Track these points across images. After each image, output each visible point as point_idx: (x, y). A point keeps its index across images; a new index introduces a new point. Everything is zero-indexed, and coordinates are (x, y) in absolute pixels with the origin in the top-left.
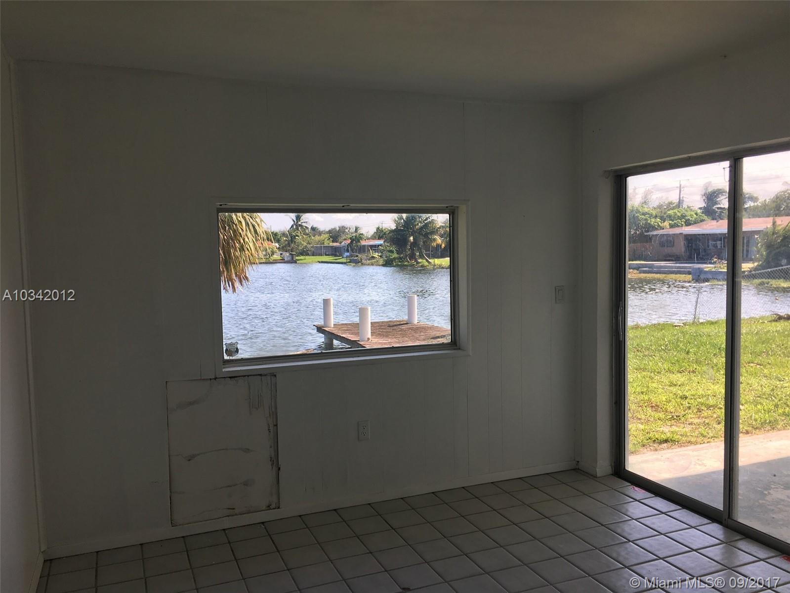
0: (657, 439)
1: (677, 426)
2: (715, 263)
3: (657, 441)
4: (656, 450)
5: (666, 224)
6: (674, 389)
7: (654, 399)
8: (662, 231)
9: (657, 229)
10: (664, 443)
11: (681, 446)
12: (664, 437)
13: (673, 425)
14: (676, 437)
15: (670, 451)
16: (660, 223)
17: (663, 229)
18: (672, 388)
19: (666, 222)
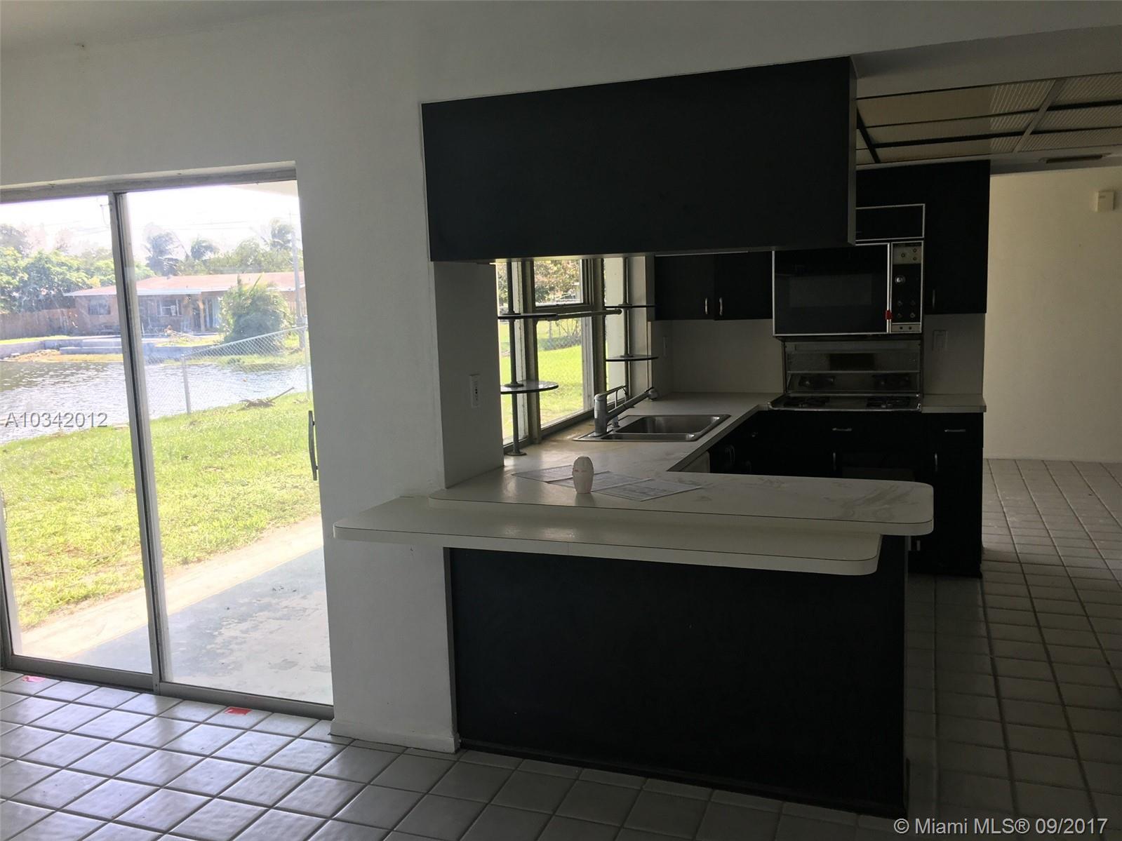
0: (73, 598)
1: (105, 572)
2: (169, 336)
3: (72, 600)
4: (72, 613)
5: (96, 280)
6: (102, 520)
7: (73, 539)
8: (90, 290)
9: (81, 288)
10: (83, 600)
11: (109, 599)
12: (83, 592)
13: (100, 571)
14: (102, 588)
15: (91, 609)
16: (85, 279)
17: (91, 288)
18: (102, 518)
19: (95, 278)
